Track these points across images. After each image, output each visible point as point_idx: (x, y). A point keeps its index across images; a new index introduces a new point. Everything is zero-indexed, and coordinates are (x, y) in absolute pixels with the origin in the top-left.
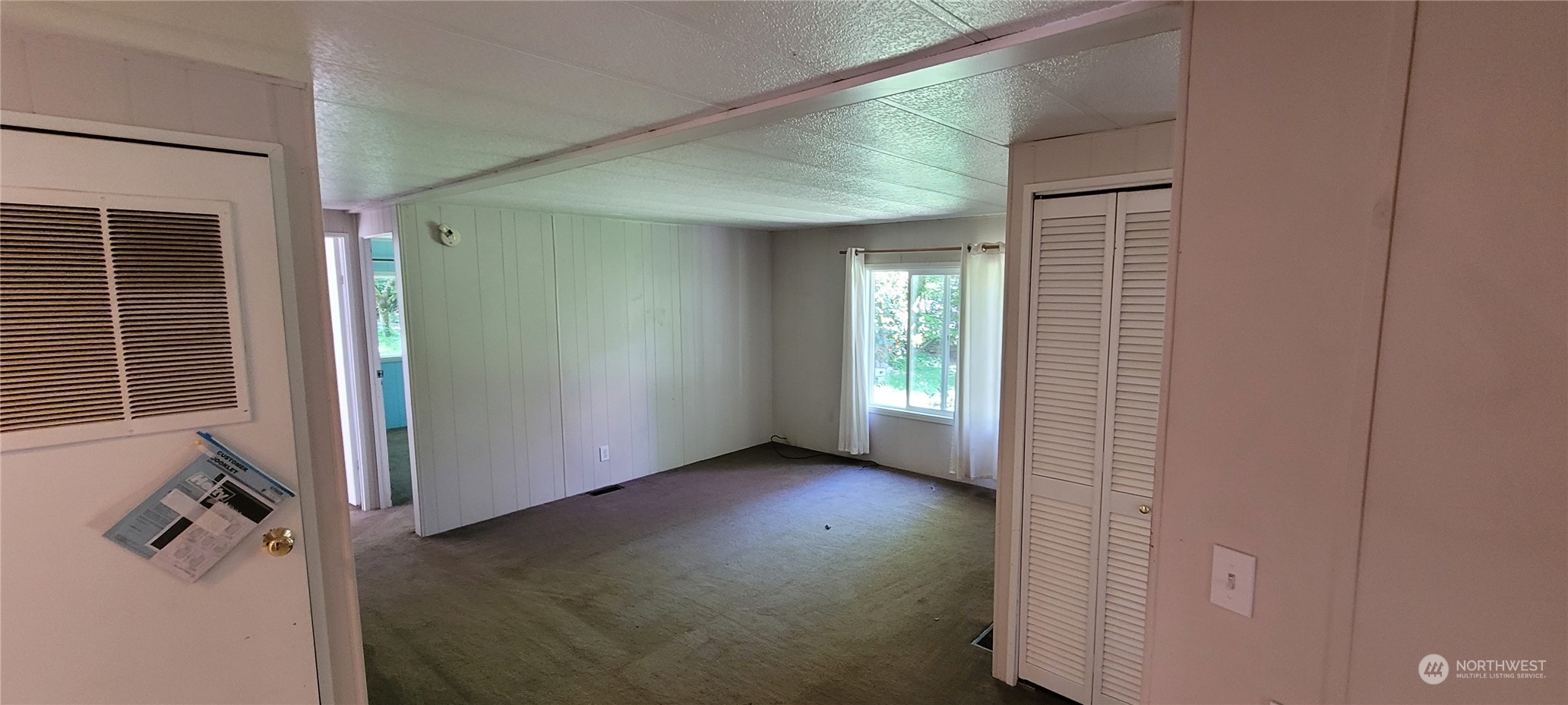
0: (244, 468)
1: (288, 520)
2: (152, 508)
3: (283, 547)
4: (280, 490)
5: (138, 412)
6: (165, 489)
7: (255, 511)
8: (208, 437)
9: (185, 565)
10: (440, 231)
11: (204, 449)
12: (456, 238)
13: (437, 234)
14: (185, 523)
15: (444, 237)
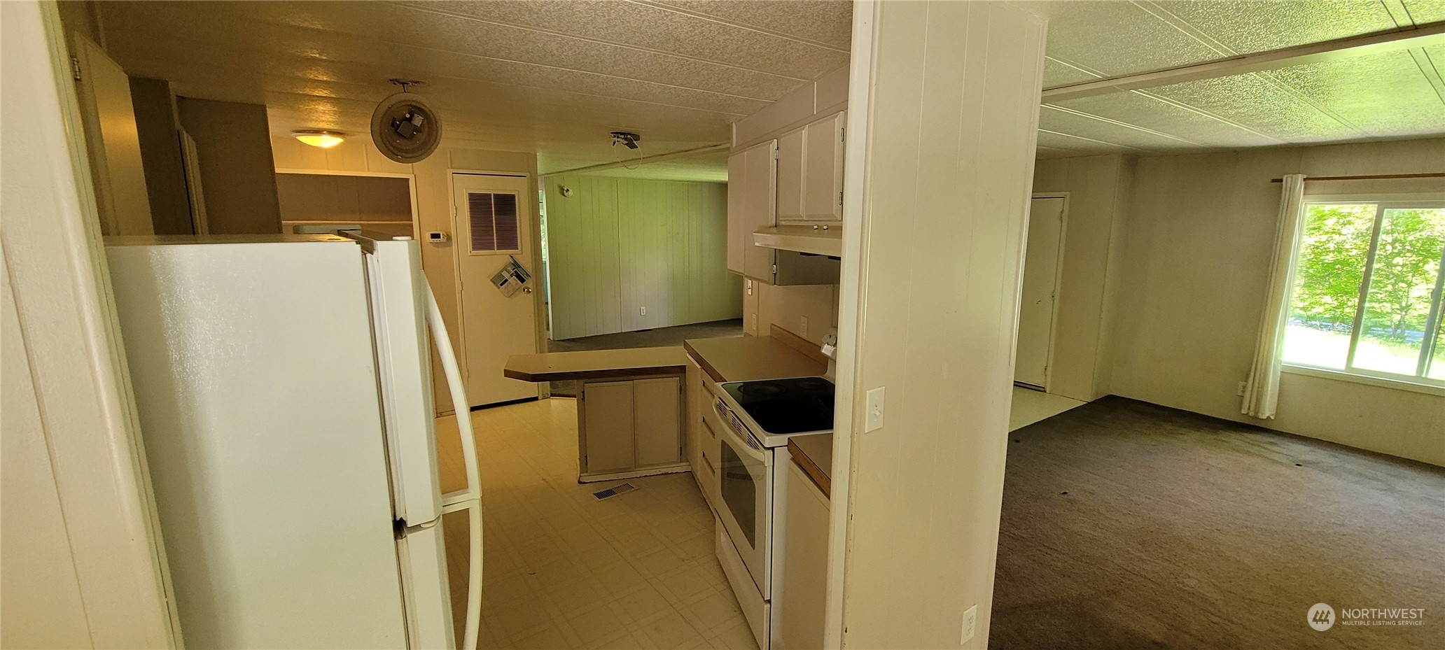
0: (520, 267)
1: (529, 283)
2: (499, 276)
3: (529, 292)
4: (528, 275)
5: (498, 249)
6: (502, 271)
7: (522, 280)
8: (512, 257)
9: (506, 292)
10: (563, 190)
11: (511, 260)
12: (570, 193)
13: (562, 191)
14: (506, 280)
15: (566, 194)
